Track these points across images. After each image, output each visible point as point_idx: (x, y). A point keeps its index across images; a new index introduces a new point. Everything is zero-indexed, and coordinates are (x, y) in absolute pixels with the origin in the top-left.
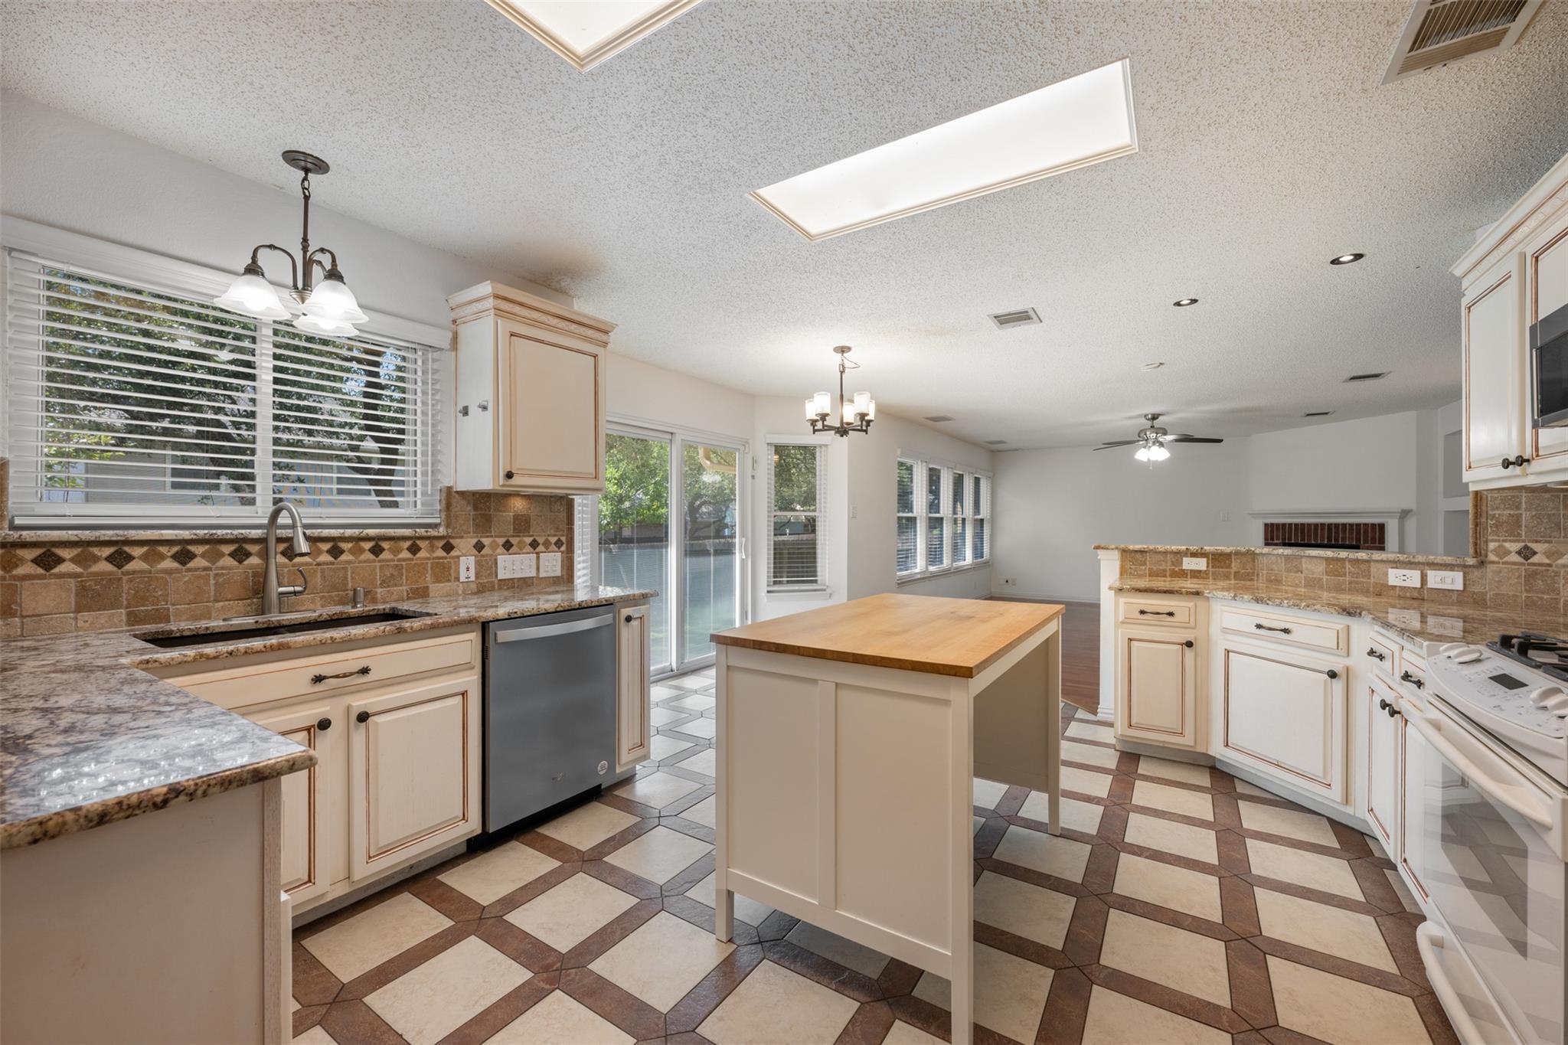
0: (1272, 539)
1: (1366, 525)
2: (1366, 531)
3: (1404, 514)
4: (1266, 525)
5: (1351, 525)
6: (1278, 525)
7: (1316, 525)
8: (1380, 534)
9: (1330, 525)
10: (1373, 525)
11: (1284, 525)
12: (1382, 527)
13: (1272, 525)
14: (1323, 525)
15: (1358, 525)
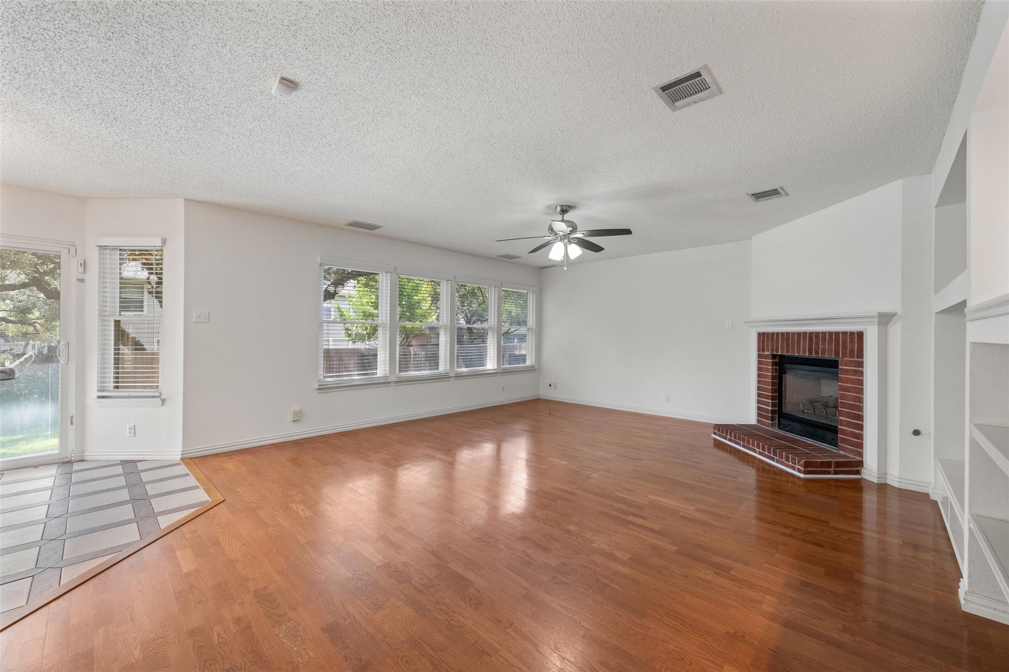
0: (763, 351)
1: (844, 333)
2: (844, 341)
3: (885, 319)
4: (759, 335)
5: (831, 334)
6: (768, 334)
7: (799, 334)
8: (858, 345)
9: (811, 333)
10: (852, 334)
11: (773, 334)
12: (860, 335)
13: (764, 334)
14: (805, 333)
15: (837, 334)
